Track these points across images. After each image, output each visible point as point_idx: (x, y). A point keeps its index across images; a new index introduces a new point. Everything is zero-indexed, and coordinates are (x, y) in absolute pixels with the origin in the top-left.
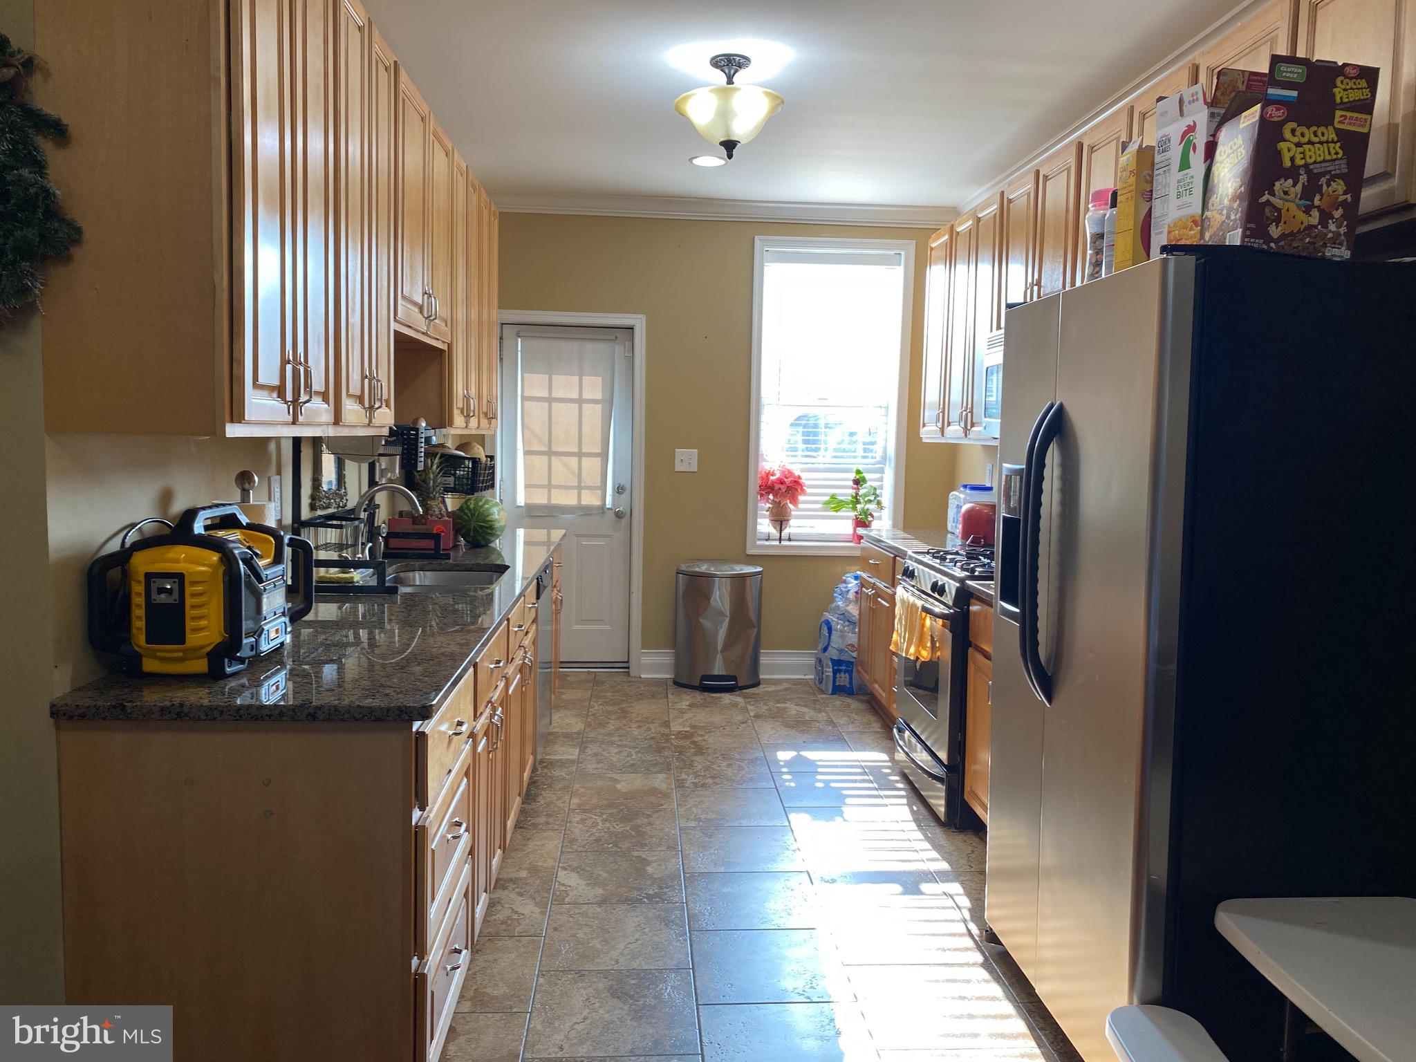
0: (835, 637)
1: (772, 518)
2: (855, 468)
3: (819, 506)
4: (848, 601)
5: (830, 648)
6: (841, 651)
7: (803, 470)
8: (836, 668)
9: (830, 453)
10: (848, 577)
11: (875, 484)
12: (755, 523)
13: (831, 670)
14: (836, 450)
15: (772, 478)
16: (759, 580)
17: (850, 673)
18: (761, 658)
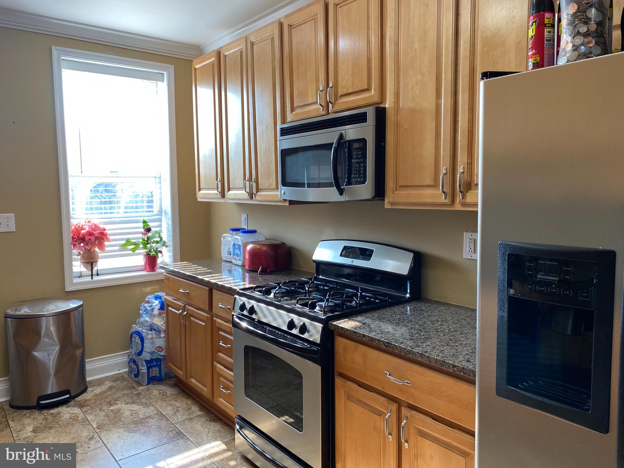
0: (147, 344)
1: (84, 261)
2: (142, 219)
3: (117, 248)
4: (152, 316)
5: (144, 352)
6: (152, 353)
7: (106, 223)
8: (149, 365)
9: (122, 210)
10: (150, 298)
11: (157, 229)
12: (71, 266)
13: (146, 368)
14: (126, 208)
15: (83, 231)
16: (81, 311)
17: (159, 366)
18: (87, 366)
